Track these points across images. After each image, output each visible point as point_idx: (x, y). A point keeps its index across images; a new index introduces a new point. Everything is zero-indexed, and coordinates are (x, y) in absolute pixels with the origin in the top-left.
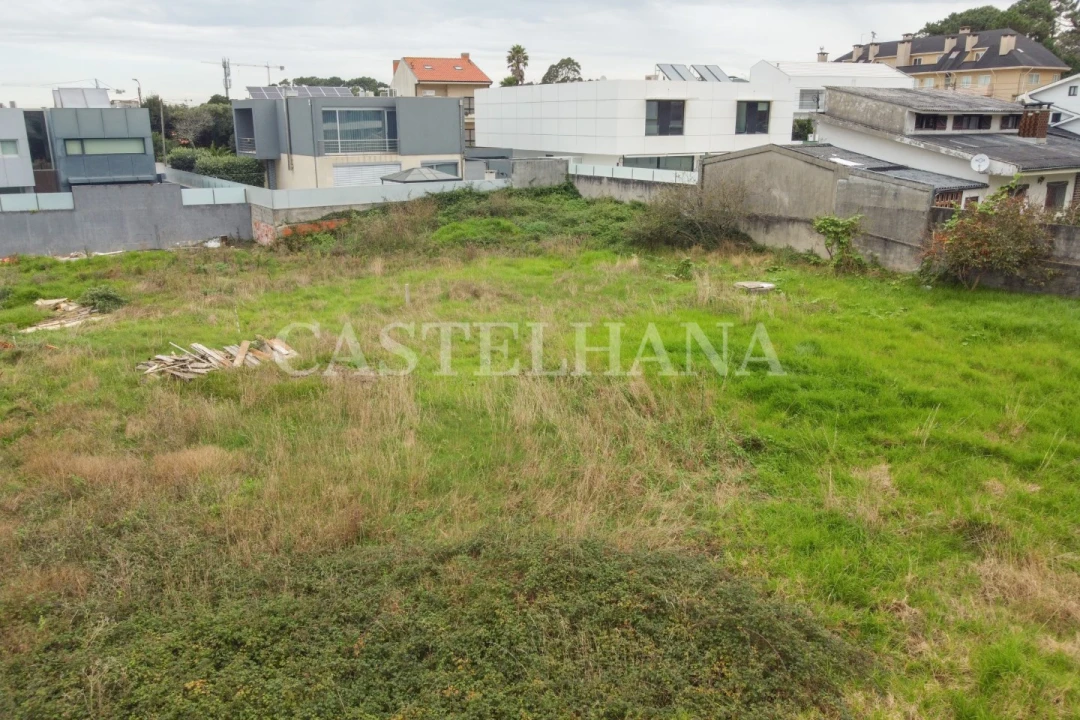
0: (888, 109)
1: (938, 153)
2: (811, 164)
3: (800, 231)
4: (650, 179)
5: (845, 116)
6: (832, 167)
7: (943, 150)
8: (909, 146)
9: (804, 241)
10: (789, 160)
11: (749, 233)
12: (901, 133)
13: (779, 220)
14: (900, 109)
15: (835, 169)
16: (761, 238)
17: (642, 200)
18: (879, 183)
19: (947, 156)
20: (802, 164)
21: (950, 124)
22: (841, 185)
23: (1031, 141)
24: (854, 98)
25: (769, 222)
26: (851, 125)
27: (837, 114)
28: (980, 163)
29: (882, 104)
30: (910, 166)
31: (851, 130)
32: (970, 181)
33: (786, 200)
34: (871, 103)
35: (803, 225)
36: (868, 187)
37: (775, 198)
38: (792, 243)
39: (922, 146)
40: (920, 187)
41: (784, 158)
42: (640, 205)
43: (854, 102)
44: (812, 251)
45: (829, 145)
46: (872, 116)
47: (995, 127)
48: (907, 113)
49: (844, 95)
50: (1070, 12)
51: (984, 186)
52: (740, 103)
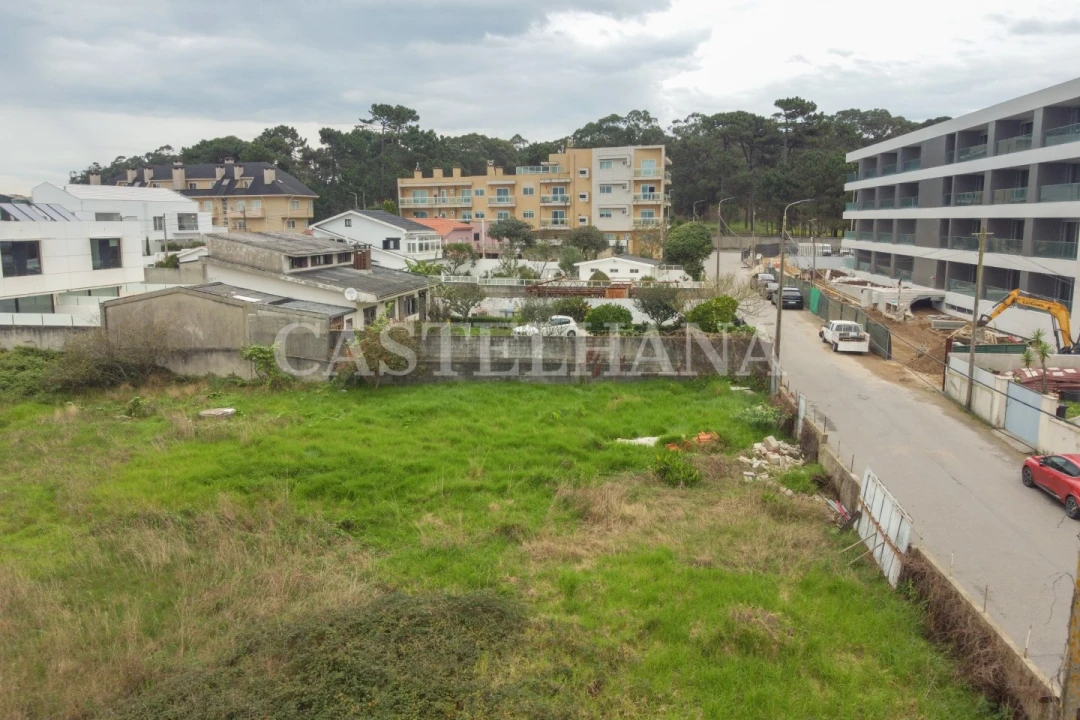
0: (267, 253)
1: (316, 288)
2: (221, 302)
3: (221, 358)
4: (40, 324)
5: (229, 258)
6: (236, 303)
7: (320, 285)
8: (292, 283)
9: (224, 367)
10: (198, 300)
11: (167, 366)
12: (280, 272)
13: (197, 351)
14: (277, 254)
15: (243, 306)
16: (181, 369)
17: (31, 345)
18: (285, 315)
19: (324, 290)
20: (212, 303)
21: (309, 262)
22: (251, 318)
23: (364, 272)
24: (235, 244)
25: (186, 355)
26: (239, 267)
27: (221, 257)
28: (351, 295)
29: (261, 249)
30: (295, 297)
31: (238, 271)
32: (347, 308)
33: (201, 334)
34: (250, 248)
35: (221, 354)
36: (275, 318)
37: (188, 333)
38: (213, 370)
39: (303, 282)
40: (319, 316)
41: (191, 298)
42: (32, 350)
43: (235, 248)
44: (234, 375)
45: (220, 284)
46: (253, 259)
47: (335, 263)
48: (283, 257)
49: (226, 242)
50: (301, 148)
51: (355, 310)
52: (92, 241)
